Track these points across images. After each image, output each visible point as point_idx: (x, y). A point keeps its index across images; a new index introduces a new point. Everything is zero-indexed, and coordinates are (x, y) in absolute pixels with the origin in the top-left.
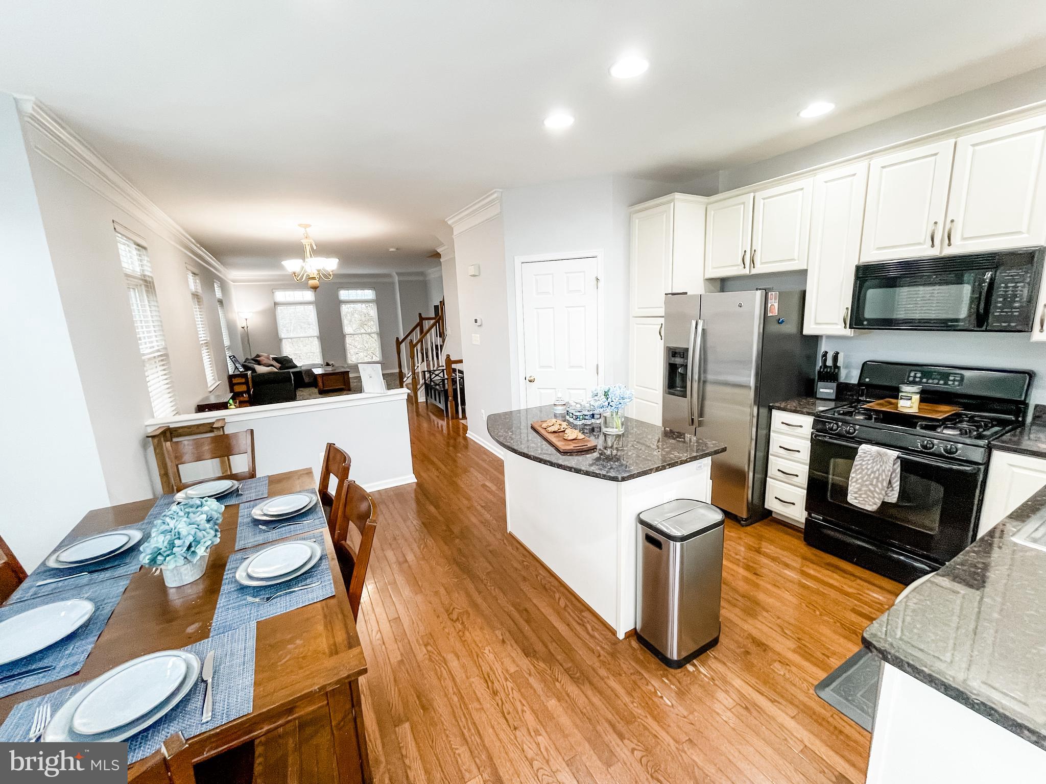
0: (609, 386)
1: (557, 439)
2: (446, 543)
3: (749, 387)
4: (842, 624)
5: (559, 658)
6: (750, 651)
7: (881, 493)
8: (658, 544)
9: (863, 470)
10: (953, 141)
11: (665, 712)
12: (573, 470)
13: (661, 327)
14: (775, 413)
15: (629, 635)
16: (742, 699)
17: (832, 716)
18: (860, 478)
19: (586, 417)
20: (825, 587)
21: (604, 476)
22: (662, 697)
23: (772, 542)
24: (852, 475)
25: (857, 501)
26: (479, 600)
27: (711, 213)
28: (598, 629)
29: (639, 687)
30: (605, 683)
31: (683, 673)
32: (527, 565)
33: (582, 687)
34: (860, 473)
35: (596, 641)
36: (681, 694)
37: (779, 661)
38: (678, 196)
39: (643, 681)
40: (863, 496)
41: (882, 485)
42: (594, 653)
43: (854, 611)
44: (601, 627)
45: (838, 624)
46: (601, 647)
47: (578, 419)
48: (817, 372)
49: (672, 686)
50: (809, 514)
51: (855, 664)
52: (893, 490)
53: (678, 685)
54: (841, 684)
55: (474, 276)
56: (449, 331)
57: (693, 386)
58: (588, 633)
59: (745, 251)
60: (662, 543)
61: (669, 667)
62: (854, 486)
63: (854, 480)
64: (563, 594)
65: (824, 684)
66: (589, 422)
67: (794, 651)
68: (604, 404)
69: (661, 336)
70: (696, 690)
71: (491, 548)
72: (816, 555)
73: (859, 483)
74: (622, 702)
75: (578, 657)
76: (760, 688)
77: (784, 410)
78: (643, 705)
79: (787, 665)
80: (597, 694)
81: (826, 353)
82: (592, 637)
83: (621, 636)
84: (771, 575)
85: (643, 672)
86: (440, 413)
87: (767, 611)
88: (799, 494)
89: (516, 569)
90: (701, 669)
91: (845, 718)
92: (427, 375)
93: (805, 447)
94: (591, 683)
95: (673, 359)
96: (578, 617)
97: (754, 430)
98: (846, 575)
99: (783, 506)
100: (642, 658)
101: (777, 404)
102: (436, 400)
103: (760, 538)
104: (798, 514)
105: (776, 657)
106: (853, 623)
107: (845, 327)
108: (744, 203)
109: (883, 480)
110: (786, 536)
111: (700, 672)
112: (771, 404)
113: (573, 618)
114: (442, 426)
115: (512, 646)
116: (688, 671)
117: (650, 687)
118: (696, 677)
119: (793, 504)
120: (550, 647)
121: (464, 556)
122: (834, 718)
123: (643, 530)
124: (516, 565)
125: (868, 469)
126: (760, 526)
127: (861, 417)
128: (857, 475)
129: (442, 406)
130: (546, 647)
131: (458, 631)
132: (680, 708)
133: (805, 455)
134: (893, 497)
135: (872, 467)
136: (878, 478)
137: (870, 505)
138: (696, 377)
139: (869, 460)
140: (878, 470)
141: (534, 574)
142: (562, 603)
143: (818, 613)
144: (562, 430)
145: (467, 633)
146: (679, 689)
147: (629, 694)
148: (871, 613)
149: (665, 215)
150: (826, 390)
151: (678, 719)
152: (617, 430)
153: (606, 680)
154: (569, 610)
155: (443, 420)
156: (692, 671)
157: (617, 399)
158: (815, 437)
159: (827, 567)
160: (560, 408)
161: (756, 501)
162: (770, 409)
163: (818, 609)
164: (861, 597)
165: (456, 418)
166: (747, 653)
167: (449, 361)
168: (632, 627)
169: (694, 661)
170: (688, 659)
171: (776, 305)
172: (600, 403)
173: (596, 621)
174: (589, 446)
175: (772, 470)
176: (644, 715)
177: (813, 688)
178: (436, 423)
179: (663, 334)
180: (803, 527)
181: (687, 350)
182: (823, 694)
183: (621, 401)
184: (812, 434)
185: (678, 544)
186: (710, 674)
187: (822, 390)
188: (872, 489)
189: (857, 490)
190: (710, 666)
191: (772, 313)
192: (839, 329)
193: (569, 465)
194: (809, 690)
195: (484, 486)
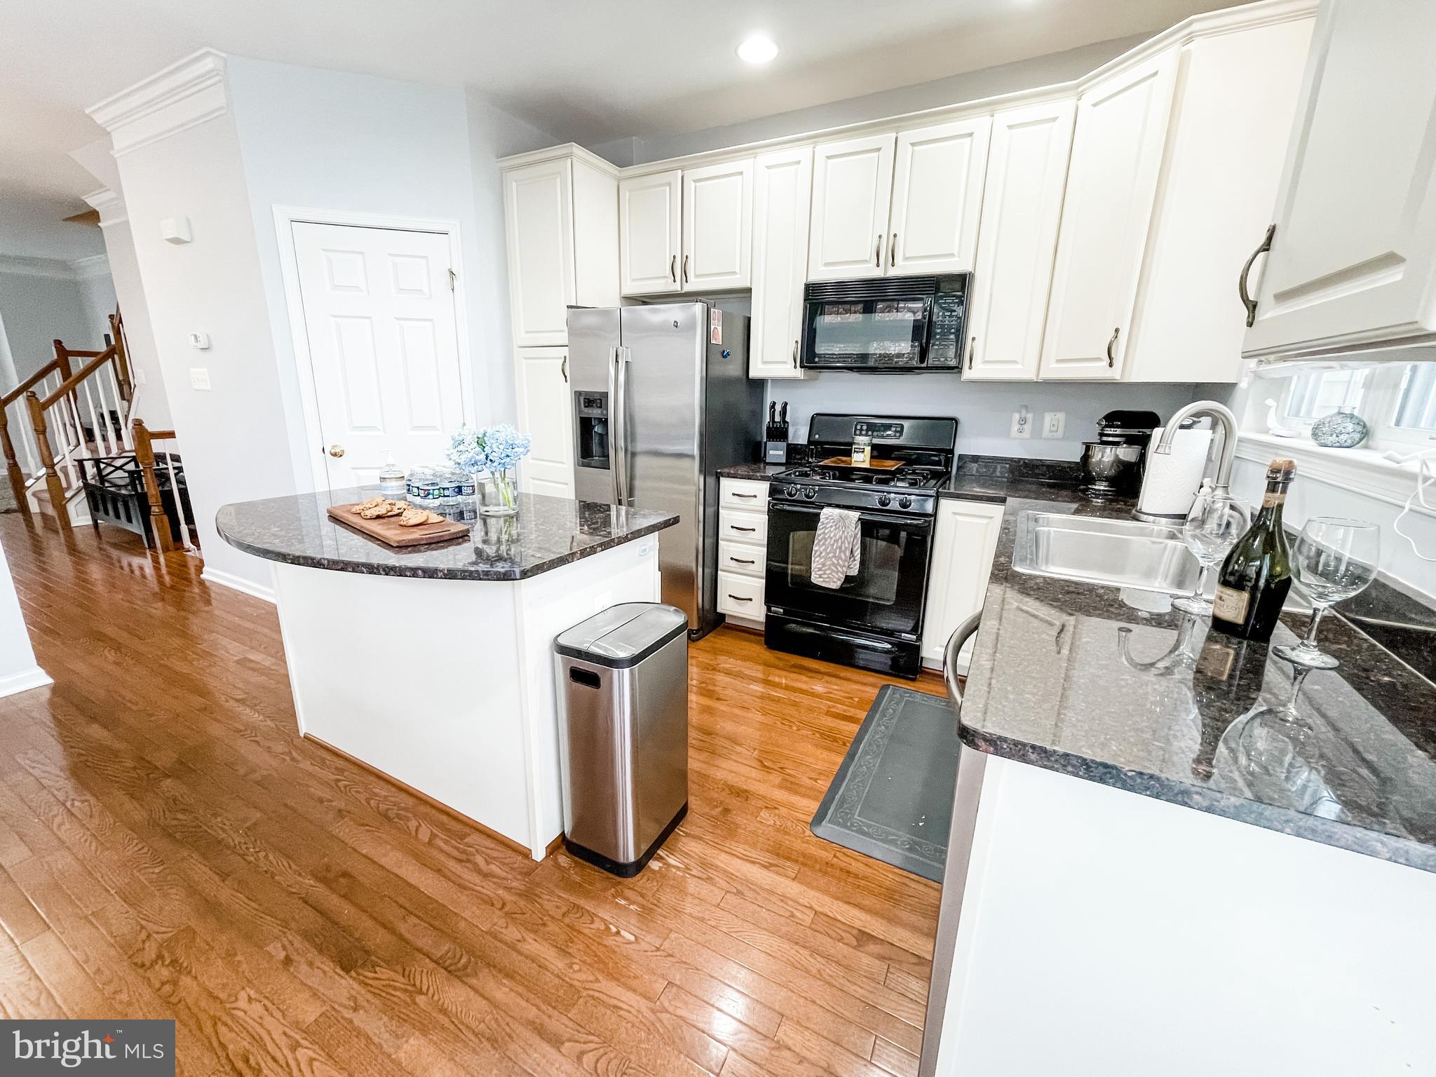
0: (485, 428)
1: (385, 528)
2: (132, 796)
3: (692, 457)
4: (821, 734)
5: (420, 943)
6: (730, 807)
7: (844, 566)
8: (591, 680)
9: (826, 540)
10: (894, 135)
11: (627, 958)
12: (420, 572)
13: (565, 361)
14: (724, 482)
15: (552, 849)
16: (730, 881)
17: (835, 856)
18: (824, 550)
19: (447, 493)
20: (795, 694)
21: (487, 573)
22: (618, 933)
23: (729, 654)
24: (815, 548)
25: (822, 580)
26: (225, 894)
27: (625, 195)
28: (495, 858)
29: (580, 932)
30: (519, 953)
31: (646, 877)
32: (345, 787)
33: (474, 981)
34: (824, 544)
35: (495, 880)
36: (647, 914)
37: (766, 807)
38: (577, 150)
39: (587, 918)
40: (827, 572)
41: (845, 554)
42: (493, 905)
43: (828, 713)
44: (500, 852)
45: (817, 735)
46: (506, 888)
47: (431, 496)
48: (765, 428)
49: (632, 907)
50: (769, 609)
51: (844, 777)
52: (854, 560)
53: (640, 899)
54: (836, 810)
55: (177, 241)
56: (139, 375)
57: (618, 458)
58: (479, 871)
59: (674, 257)
60: (598, 674)
61: (624, 877)
62: (818, 562)
63: (818, 553)
64: (425, 817)
65: (819, 818)
66: (452, 501)
67: (780, 787)
68: (477, 458)
69: (566, 377)
70: (667, 897)
71: (257, 776)
72: (779, 659)
73: (823, 557)
74: (552, 973)
75: (462, 925)
76: (749, 854)
77: (735, 476)
78: (589, 961)
79: (776, 808)
80: (505, 981)
81: (774, 403)
82: (486, 876)
83: (539, 854)
84: (736, 695)
85: (582, 902)
86: (133, 545)
87: (740, 745)
88: (755, 586)
89: (321, 801)
90: (670, 860)
91: (849, 852)
92: (90, 470)
93: (760, 522)
94: (491, 965)
95: (586, 410)
96: (457, 849)
97: (701, 508)
98: (812, 675)
99: (739, 603)
100: (578, 879)
101: (726, 470)
102: (118, 516)
103: (715, 652)
104: (755, 612)
105: (760, 804)
106: (831, 729)
107: (795, 367)
108: (669, 184)
109: (846, 548)
110: (745, 643)
111: (669, 865)
112: (719, 471)
113: (448, 855)
114: (141, 568)
115: (311, 964)
116: (654, 872)
117: (598, 925)
118: (664, 876)
119: (751, 600)
120: (403, 928)
121: (184, 811)
122: (837, 857)
123: (565, 663)
124: (318, 791)
125: (831, 538)
126: (715, 638)
127: (818, 478)
128: (820, 547)
129: (136, 528)
130: (392, 931)
131: (157, 985)
132: (649, 938)
133: (762, 534)
134: (854, 571)
135: (835, 535)
136: (841, 548)
137: (835, 583)
138: (621, 443)
139: (832, 527)
140: (841, 538)
141: (362, 797)
142: (424, 835)
143: (795, 728)
144: (396, 511)
145: (186, 981)
146: (643, 907)
147: (563, 952)
148: (844, 711)
149: (559, 179)
150: (776, 452)
151: (647, 957)
152: (506, 508)
153: (519, 945)
154: (441, 844)
155: (144, 555)
156: (657, 868)
157: (502, 447)
158: (772, 506)
159: (793, 670)
160: (395, 483)
161: (707, 606)
162: (718, 476)
163: (794, 723)
164: (831, 695)
165: (177, 549)
166: (727, 811)
167: (143, 435)
168: (558, 833)
169: (659, 852)
170: (650, 854)
171: (720, 329)
172: (470, 455)
173: (489, 843)
174: (452, 531)
175: (724, 561)
176: (591, 978)
177: (809, 828)
178: (125, 563)
179: (568, 374)
180: (762, 628)
181: (606, 395)
182: (820, 831)
183: (509, 452)
184: (769, 503)
185: (626, 671)
186: (682, 862)
187: (771, 452)
188: (836, 562)
189: (821, 566)
190: (682, 851)
191: (716, 340)
192: (790, 370)
193: (410, 565)
194: (804, 832)
195: (243, 662)
